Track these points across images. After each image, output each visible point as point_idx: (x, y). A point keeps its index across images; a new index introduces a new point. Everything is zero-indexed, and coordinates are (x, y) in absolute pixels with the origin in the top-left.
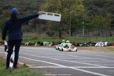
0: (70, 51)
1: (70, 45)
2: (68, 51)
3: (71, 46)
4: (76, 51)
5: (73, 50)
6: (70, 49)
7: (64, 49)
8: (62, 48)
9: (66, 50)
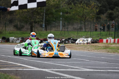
0: (56, 57)
1: (55, 43)
2: (51, 56)
3: (58, 46)
4: (70, 58)
5: (62, 55)
6: (55, 52)
7: (41, 51)
8: (38, 51)
9: (47, 55)
